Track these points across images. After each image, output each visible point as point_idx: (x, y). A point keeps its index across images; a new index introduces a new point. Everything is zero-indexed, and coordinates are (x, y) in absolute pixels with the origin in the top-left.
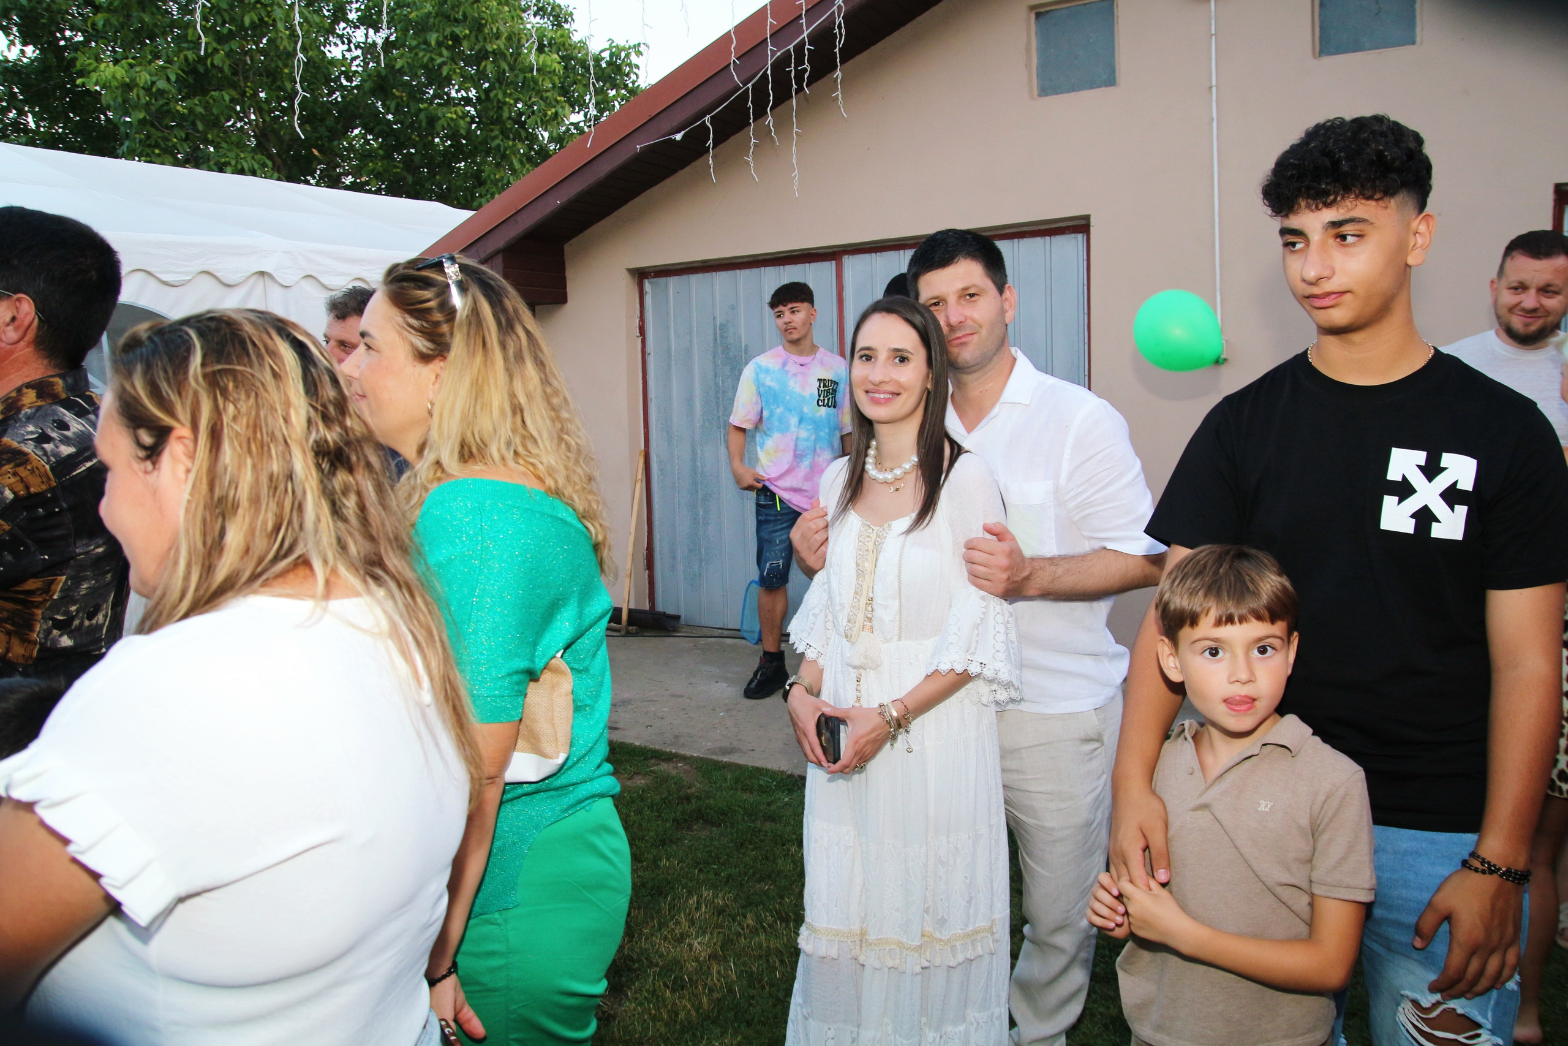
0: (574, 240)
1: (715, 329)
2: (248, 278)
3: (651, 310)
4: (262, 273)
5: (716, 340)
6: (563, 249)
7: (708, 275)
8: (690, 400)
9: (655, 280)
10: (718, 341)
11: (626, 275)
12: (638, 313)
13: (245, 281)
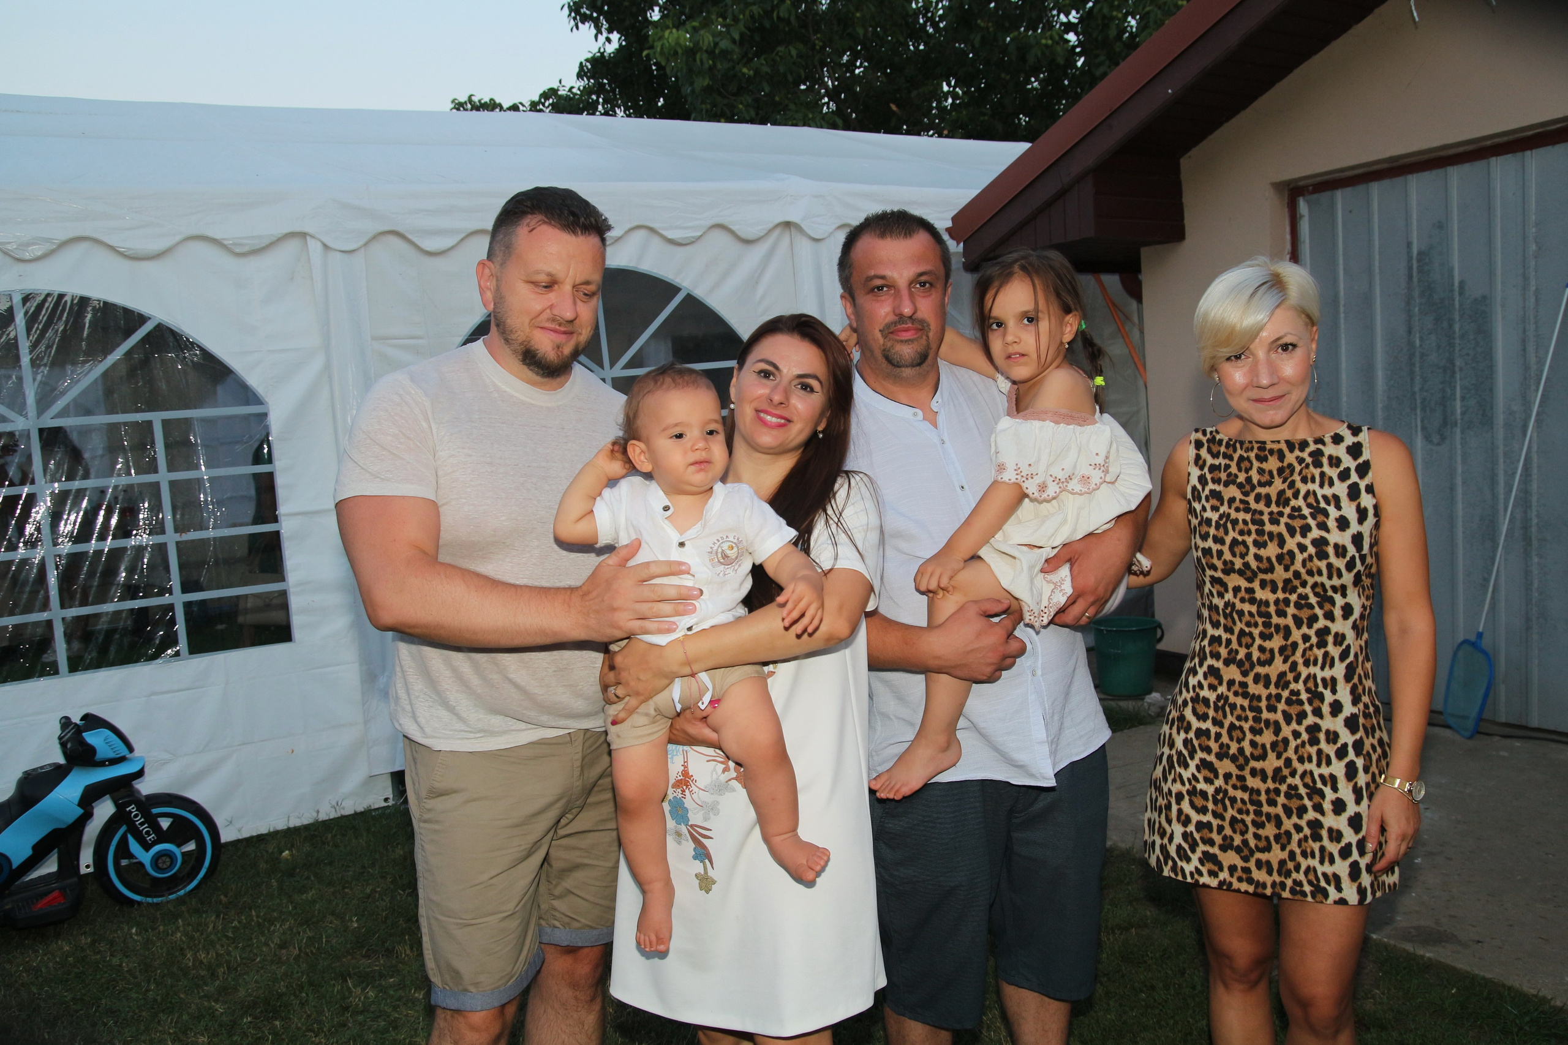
0: (1195, 152)
1: (1410, 259)
2: (770, 231)
3: (1307, 241)
4: (788, 225)
5: (1410, 277)
6: (1178, 166)
7: (1399, 180)
8: (1367, 371)
9: (1315, 196)
10: (1415, 279)
11: (1270, 192)
12: (1288, 247)
13: (766, 234)
